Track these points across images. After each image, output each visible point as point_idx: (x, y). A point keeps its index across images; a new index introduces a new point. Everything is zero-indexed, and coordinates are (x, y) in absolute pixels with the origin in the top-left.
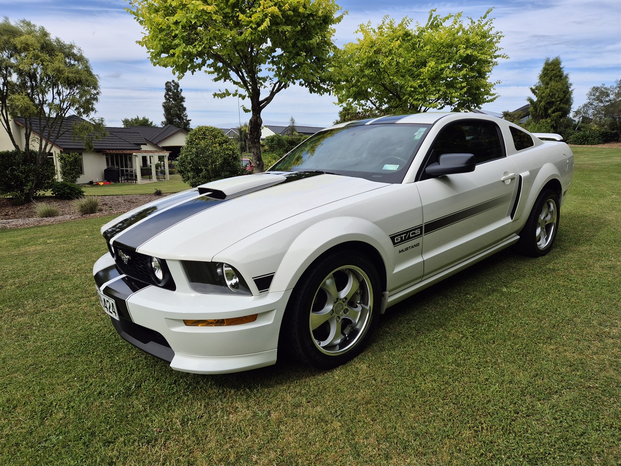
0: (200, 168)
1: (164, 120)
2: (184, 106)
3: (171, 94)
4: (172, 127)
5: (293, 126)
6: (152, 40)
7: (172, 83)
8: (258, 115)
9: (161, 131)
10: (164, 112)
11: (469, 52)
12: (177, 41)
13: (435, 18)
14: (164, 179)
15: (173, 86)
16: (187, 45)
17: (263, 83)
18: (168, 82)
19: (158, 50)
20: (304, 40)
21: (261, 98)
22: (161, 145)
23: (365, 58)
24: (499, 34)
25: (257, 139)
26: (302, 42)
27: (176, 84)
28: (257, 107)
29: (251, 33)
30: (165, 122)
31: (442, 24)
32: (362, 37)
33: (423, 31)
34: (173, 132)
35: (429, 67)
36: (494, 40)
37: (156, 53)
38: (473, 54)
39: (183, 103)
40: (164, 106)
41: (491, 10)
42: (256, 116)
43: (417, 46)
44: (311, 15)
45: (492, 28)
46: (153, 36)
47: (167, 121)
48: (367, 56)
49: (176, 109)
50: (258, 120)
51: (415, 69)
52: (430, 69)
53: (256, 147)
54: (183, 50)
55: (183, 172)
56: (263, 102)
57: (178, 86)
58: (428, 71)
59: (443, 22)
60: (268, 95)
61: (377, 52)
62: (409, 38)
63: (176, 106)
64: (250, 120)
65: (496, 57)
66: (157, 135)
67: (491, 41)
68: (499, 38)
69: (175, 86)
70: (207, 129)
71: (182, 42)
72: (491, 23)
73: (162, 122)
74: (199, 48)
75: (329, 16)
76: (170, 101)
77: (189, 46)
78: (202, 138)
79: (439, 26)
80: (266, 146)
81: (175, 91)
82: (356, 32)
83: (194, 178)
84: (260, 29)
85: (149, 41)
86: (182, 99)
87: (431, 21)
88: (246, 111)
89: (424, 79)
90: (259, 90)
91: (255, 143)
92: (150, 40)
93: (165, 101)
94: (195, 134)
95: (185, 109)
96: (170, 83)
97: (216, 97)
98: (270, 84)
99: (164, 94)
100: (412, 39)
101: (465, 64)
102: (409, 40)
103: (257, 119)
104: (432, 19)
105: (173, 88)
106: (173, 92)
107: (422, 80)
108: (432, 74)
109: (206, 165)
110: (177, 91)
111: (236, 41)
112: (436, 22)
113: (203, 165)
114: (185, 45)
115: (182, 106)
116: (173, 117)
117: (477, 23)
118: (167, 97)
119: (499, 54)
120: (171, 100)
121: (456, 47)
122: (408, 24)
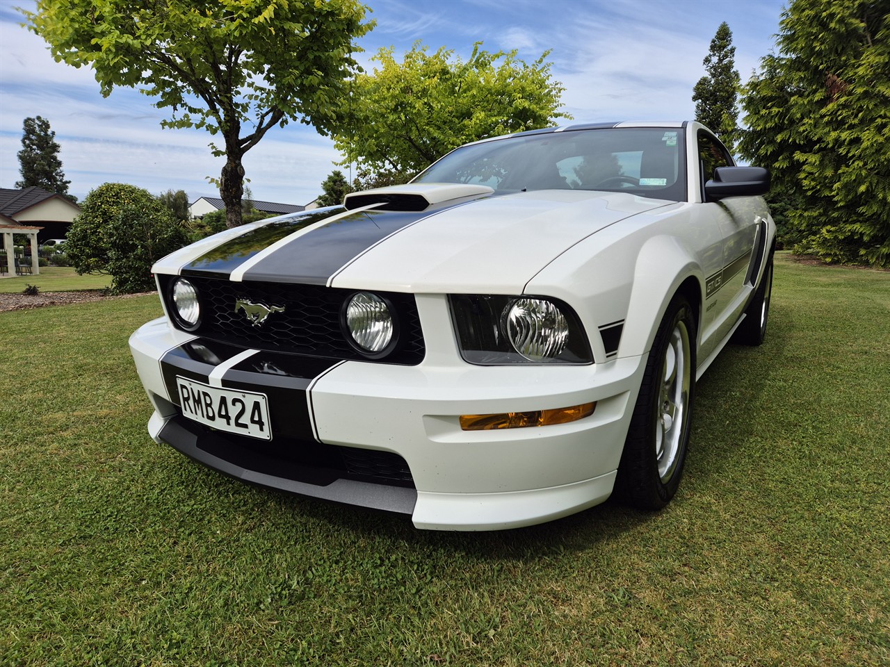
0: (131, 242)
1: (21, 179)
2: (58, 159)
3: (33, 138)
4: (39, 190)
5: (249, 201)
6: (57, 18)
7: (37, 121)
8: (237, 162)
9: (18, 197)
10: (20, 167)
11: (526, 104)
12: (104, 26)
13: (482, 55)
14: (31, 273)
15: (39, 126)
16: (122, 33)
17: (242, 113)
18: (29, 119)
19: (67, 37)
20: (318, 50)
21: (242, 136)
22: (19, 219)
23: (389, 97)
24: (558, 86)
25: (236, 199)
26: (317, 54)
27: (43, 122)
28: (236, 149)
29: (241, 25)
30: (22, 182)
31: (490, 63)
32: (381, 68)
33: (465, 69)
34: (40, 198)
35: (477, 119)
36: (554, 93)
37: (63, 41)
38: (531, 107)
39: (56, 154)
40: (20, 157)
41: (549, 53)
42: (235, 162)
43: (457, 88)
44: (331, 14)
45: (548, 76)
46: (60, 12)
47: (26, 182)
48: (392, 95)
49: (42, 162)
50: (238, 169)
51: (457, 121)
52: (478, 121)
53: (235, 211)
54: (116, 41)
55: (78, 257)
56: (244, 141)
57: (48, 126)
58: (476, 124)
59: (493, 61)
60: (253, 131)
61: (406, 90)
62: (447, 76)
63: (43, 158)
64: (224, 168)
65: (556, 116)
66: (11, 202)
67: (549, 93)
68: (560, 92)
69: (41, 126)
70: (122, 188)
71: (113, 28)
72: (548, 69)
73: (17, 183)
74: (146, 39)
75: (355, 21)
76: (32, 149)
77: (125, 35)
78: (113, 202)
79: (486, 65)
80: (207, 228)
81: (42, 134)
82: (373, 59)
83: (117, 260)
84: (256, 21)
85: (52, 19)
86: (55, 148)
87: (476, 57)
88: (217, 153)
89: (470, 135)
90: (239, 123)
91: (233, 205)
92: (54, 17)
93: (22, 148)
94: (101, 196)
95: (59, 164)
96: (33, 120)
97: (166, 127)
98: (257, 115)
99: (21, 138)
100: (451, 78)
101: (520, 121)
102: (448, 80)
103: (236, 167)
104: (478, 55)
105: (37, 129)
106: (39, 136)
107: (466, 135)
108: (480, 130)
109: (142, 238)
110: (46, 134)
111: (212, 36)
112: (482, 59)
113: (137, 239)
114: (118, 32)
115: (55, 158)
116: (38, 175)
117: (531, 68)
118: (27, 142)
119: (561, 112)
120: (34, 147)
121: (510, 96)
122: (448, 56)
